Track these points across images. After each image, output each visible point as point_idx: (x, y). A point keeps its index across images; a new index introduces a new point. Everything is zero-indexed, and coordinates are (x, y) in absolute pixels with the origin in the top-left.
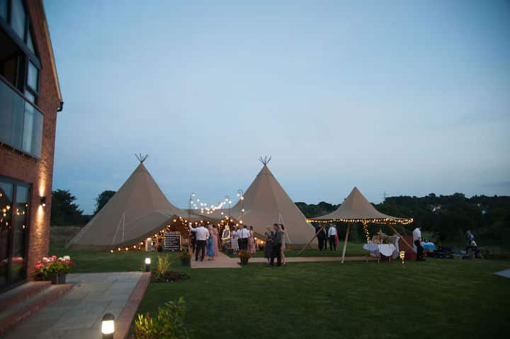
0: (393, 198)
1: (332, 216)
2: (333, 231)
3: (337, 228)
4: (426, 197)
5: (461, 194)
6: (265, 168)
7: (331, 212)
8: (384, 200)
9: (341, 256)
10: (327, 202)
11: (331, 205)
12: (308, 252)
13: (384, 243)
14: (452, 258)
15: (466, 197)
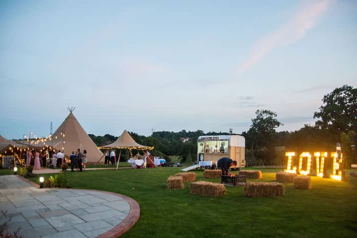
0: (158, 132)
1: (113, 145)
2: (113, 154)
3: (115, 152)
4: (180, 132)
5: (202, 131)
6: (71, 114)
7: (114, 142)
8: (152, 134)
9: (116, 167)
10: (110, 135)
11: (114, 137)
12: (98, 165)
13: (138, 159)
14: (172, 166)
15: (204, 132)
